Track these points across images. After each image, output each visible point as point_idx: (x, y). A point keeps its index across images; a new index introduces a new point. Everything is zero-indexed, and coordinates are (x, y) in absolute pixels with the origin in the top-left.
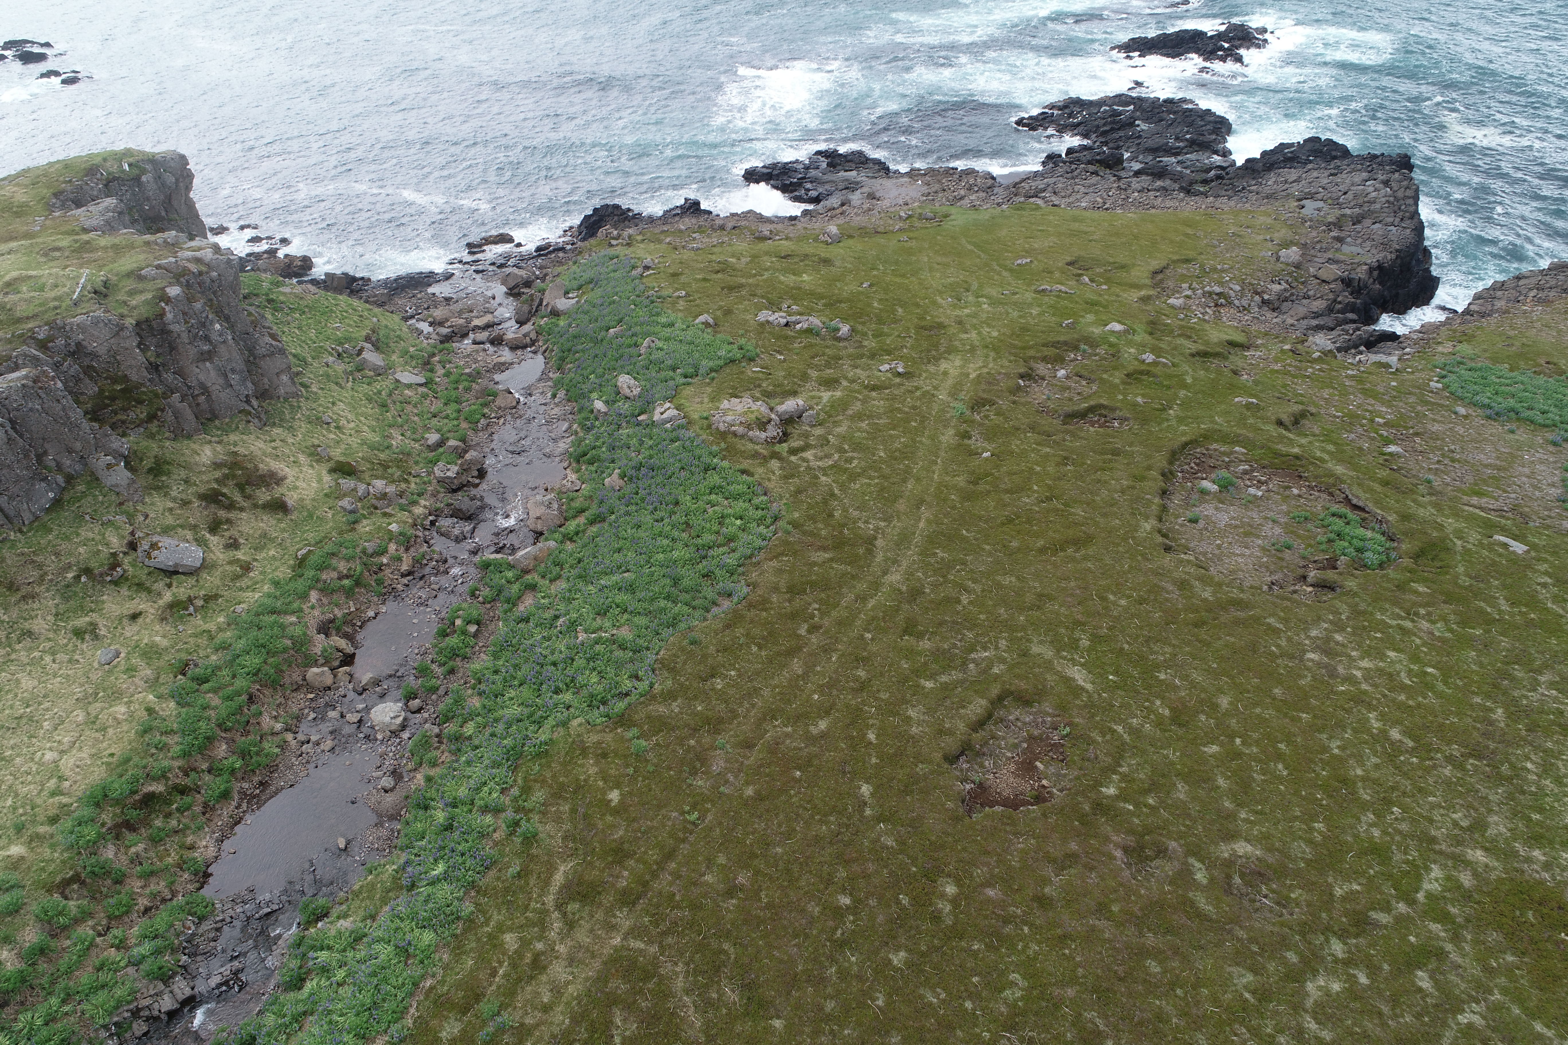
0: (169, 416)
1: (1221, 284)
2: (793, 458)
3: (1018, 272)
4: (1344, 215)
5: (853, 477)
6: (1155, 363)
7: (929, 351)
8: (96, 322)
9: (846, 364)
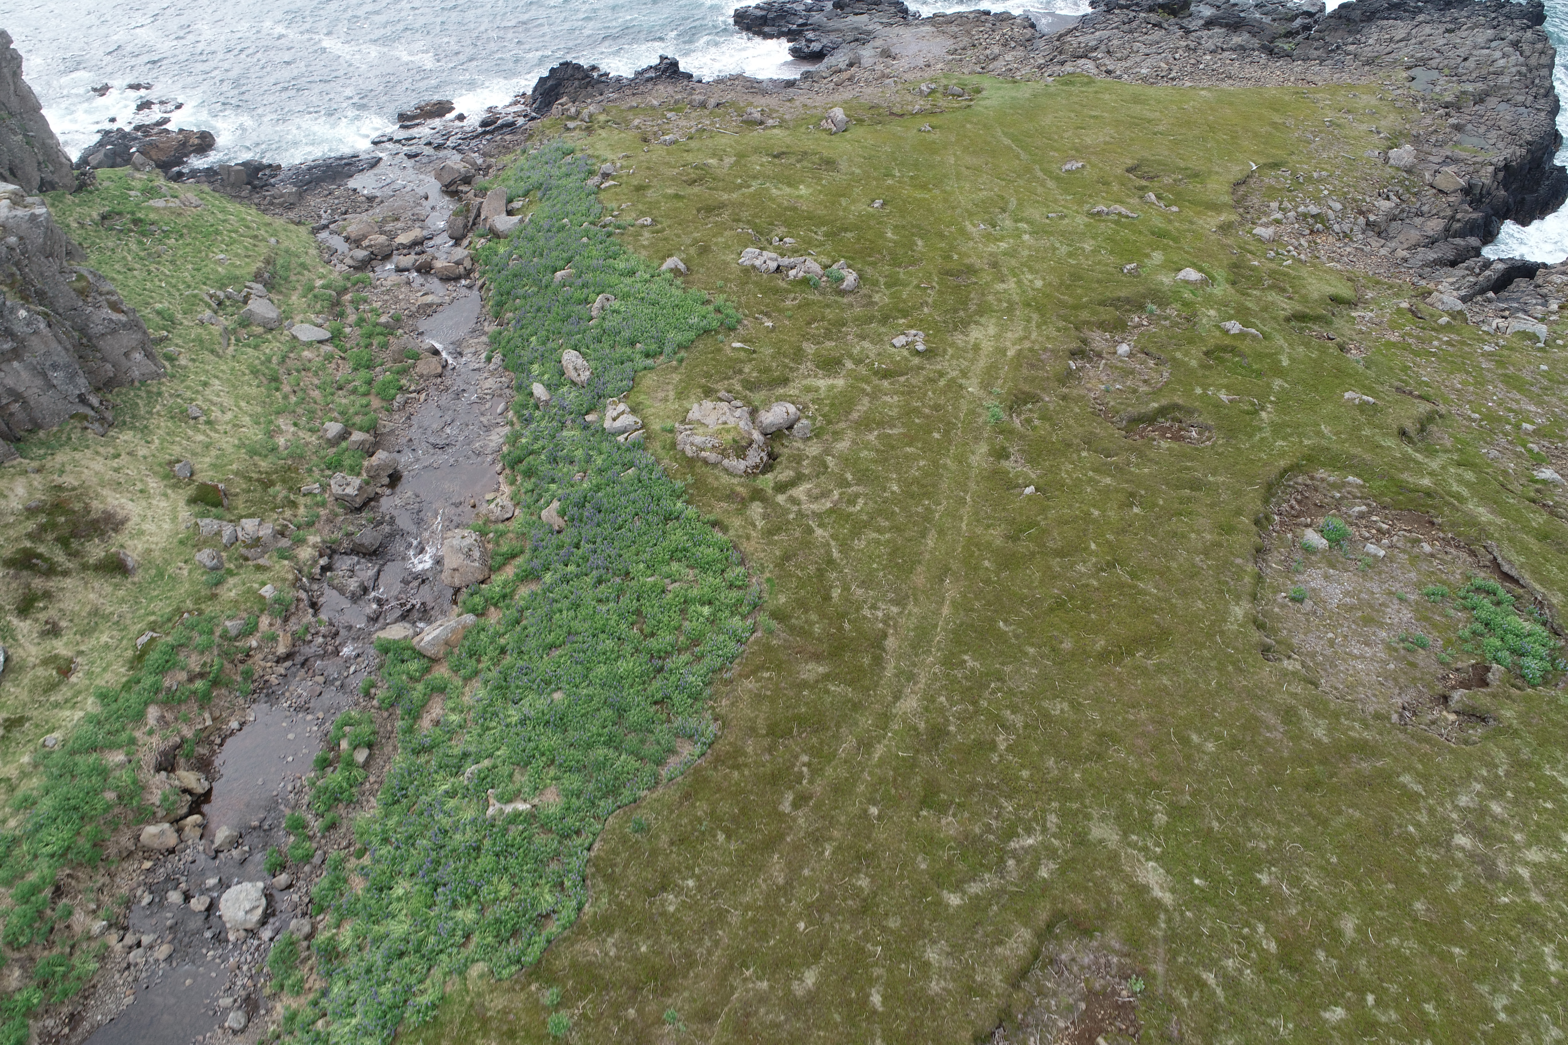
1: (1317, 201)
2: (781, 499)
3: (1066, 182)
4: (1464, 93)
5: (858, 528)
6: (1242, 336)
7: (956, 311)
9: (851, 330)
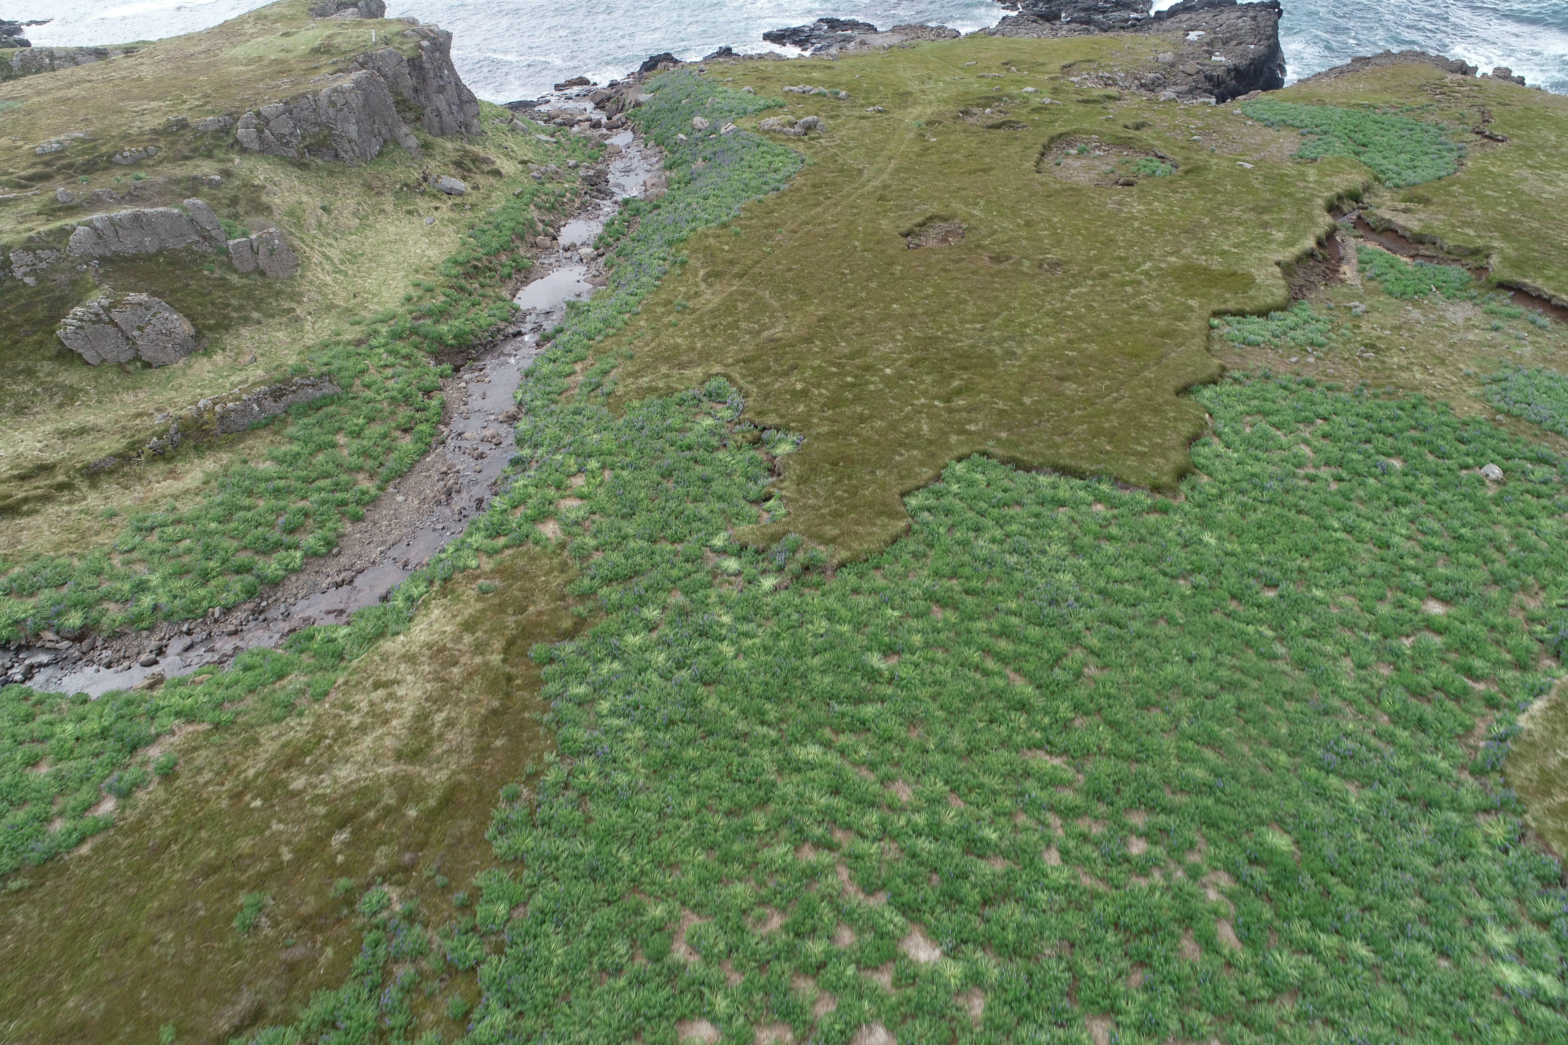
0: (425, 120)
2: (812, 142)
3: (967, 69)
4: (1216, 38)
6: (1051, 104)
7: (901, 103)
8: (390, 53)
9: (844, 110)
